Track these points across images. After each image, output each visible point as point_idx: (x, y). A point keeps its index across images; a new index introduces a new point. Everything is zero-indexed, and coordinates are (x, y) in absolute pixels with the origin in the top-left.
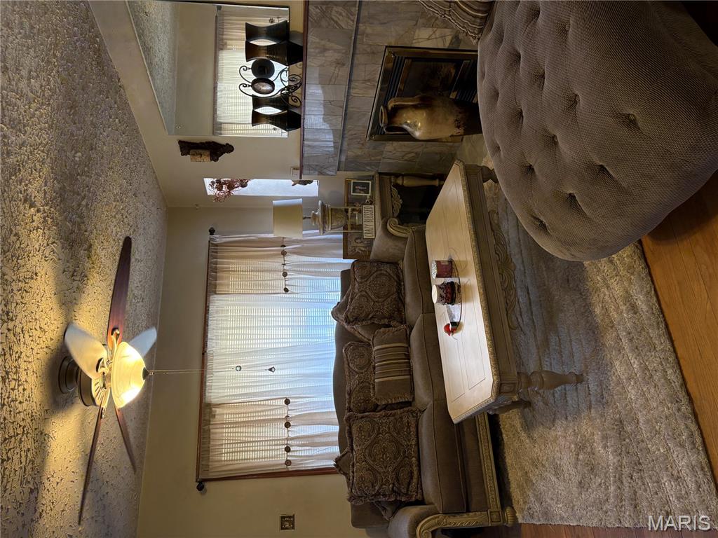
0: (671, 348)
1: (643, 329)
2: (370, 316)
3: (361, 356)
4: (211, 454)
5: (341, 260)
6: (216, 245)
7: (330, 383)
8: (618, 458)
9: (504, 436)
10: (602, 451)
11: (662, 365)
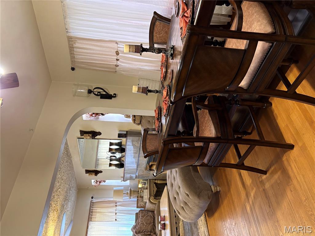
2: (144, 231)
5: (136, 208)
6: (93, 203)
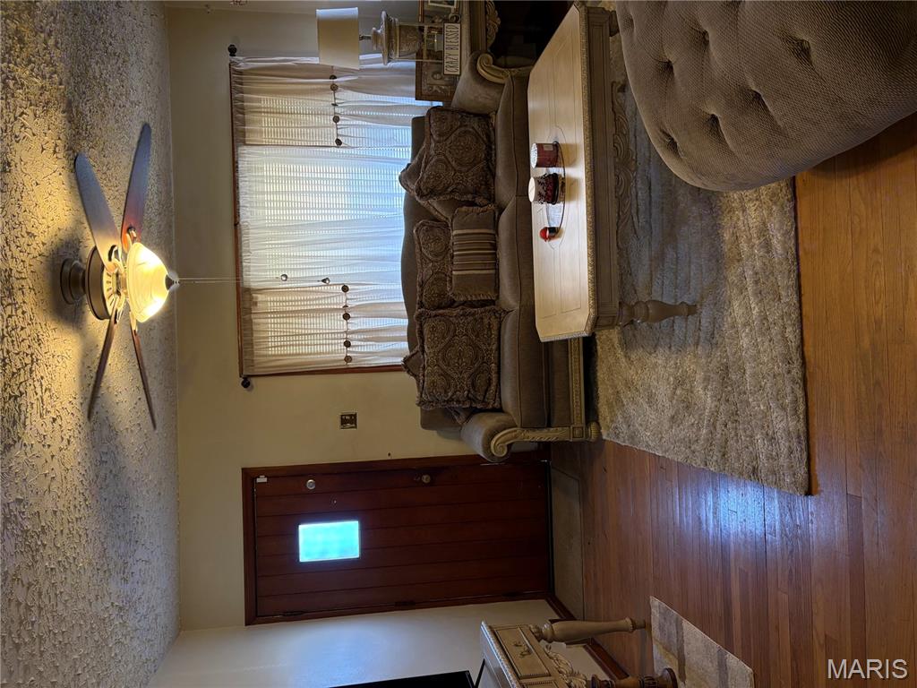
0: (798, 305)
1: (772, 273)
2: (449, 190)
3: (437, 240)
4: (255, 347)
5: (412, 101)
6: (241, 73)
7: (396, 269)
8: (716, 403)
9: (599, 347)
10: (701, 392)
11: (783, 319)
